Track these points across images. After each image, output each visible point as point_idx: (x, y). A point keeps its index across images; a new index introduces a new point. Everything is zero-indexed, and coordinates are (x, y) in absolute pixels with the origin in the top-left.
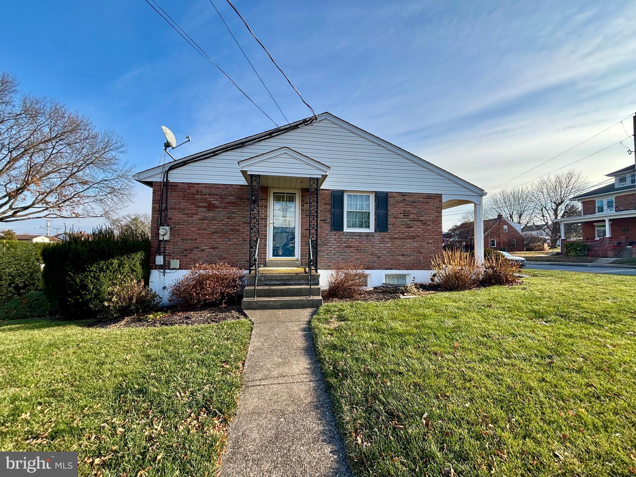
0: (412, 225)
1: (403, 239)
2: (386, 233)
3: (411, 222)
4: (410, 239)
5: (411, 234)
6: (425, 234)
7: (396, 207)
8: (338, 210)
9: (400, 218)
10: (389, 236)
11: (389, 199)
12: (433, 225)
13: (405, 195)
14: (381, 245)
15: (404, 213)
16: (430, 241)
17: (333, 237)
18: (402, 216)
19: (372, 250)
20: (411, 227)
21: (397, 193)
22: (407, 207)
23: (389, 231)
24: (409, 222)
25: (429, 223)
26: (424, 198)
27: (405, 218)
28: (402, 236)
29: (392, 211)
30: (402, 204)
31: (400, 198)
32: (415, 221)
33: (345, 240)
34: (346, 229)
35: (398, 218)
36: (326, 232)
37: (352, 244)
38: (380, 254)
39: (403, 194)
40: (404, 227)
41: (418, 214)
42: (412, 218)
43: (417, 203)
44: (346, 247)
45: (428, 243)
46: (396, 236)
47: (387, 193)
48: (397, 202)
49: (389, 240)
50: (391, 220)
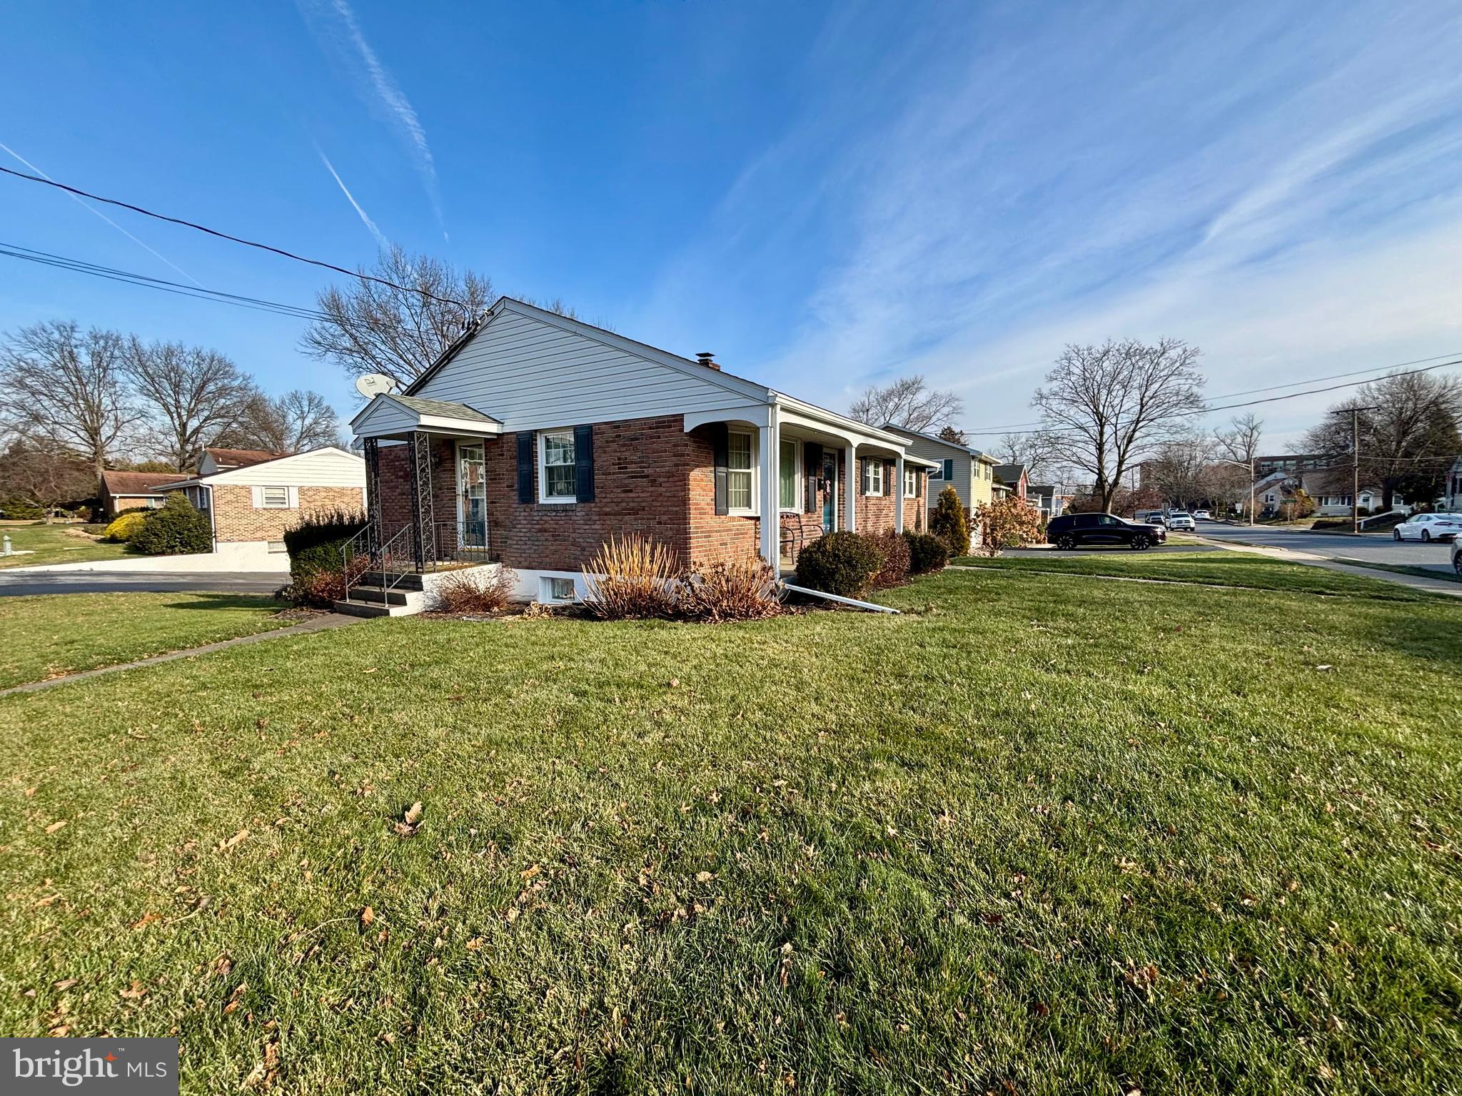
0: (632, 487)
1: (619, 514)
2: (593, 505)
3: (630, 481)
4: (630, 514)
5: (631, 504)
6: (655, 504)
7: (605, 452)
8: (525, 467)
9: (614, 473)
10: (597, 509)
11: (595, 437)
12: (667, 485)
13: (618, 427)
14: (586, 527)
15: (619, 464)
16: (664, 518)
17: (521, 513)
18: (615, 469)
19: (573, 535)
20: (631, 491)
21: (606, 423)
22: (624, 449)
23: (597, 500)
24: (627, 481)
25: (661, 480)
26: (650, 428)
27: (620, 473)
28: (616, 509)
29: (601, 460)
30: (614, 446)
31: (611, 434)
32: (636, 477)
33: (537, 518)
34: (543, 498)
35: (610, 474)
36: (514, 506)
37: (547, 526)
38: (585, 544)
39: (615, 425)
40: (619, 490)
41: (642, 462)
42: (632, 472)
43: (637, 439)
44: (540, 531)
45: (660, 523)
46: (608, 509)
47: (590, 427)
48: (607, 442)
49: (597, 518)
50: (599, 478)
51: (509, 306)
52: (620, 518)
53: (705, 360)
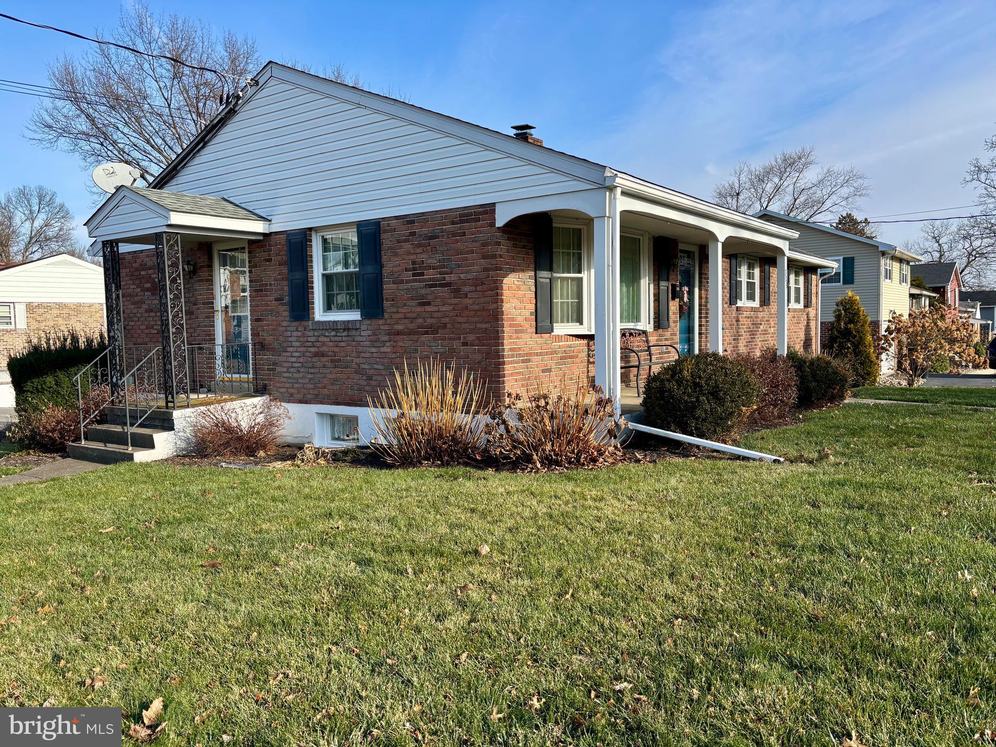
0: (430, 298)
1: (414, 333)
2: (381, 322)
3: (429, 290)
4: (427, 333)
5: (429, 321)
6: (459, 319)
7: (396, 255)
8: (298, 275)
9: (408, 282)
10: (386, 327)
11: (383, 236)
12: (474, 295)
13: (412, 222)
14: (374, 350)
15: (414, 269)
16: (471, 337)
17: (293, 332)
18: (408, 276)
19: (358, 360)
20: (428, 304)
21: (397, 218)
22: (419, 250)
23: (386, 316)
24: (423, 291)
25: (466, 289)
26: (453, 223)
27: (415, 281)
28: (412, 326)
29: (391, 265)
30: (407, 246)
31: (404, 232)
32: (435, 286)
33: (313, 339)
34: (319, 314)
35: (402, 282)
36: (285, 324)
37: (325, 349)
38: (371, 372)
39: (408, 220)
40: (414, 303)
41: (443, 267)
42: (430, 280)
43: (436, 237)
44: (316, 355)
45: (465, 344)
46: (400, 327)
47: (377, 223)
48: (398, 242)
49: (386, 338)
50: (388, 288)
51: (277, 72)
52: (415, 337)
53: (523, 133)
